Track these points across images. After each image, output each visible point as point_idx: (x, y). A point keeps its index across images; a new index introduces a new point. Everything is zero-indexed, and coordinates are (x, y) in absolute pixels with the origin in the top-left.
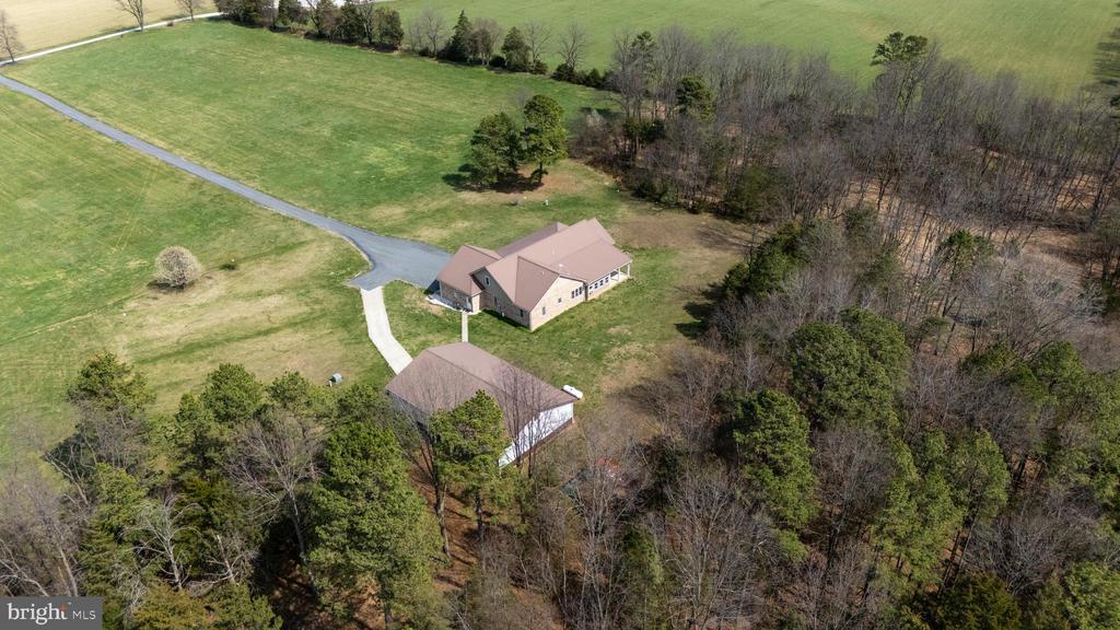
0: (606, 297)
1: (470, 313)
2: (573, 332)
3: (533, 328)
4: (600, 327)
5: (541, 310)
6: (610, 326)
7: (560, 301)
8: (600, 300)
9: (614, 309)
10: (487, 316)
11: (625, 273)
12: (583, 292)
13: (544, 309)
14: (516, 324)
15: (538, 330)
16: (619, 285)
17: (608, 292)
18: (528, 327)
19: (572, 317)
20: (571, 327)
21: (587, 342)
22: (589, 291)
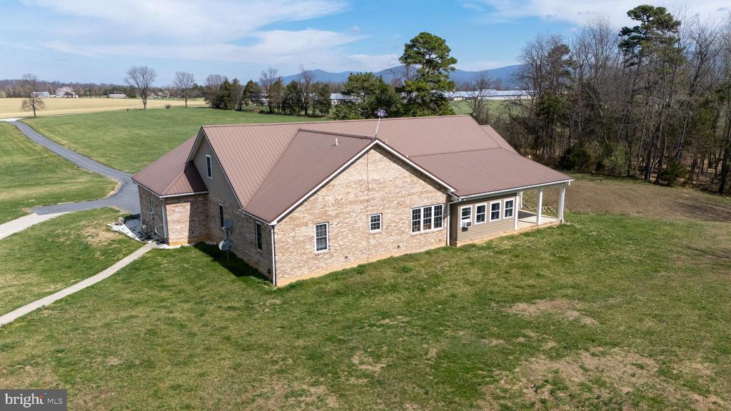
0: (507, 245)
1: (165, 246)
2: (394, 300)
3: (282, 281)
4: (483, 299)
5: (313, 232)
6: (516, 299)
7: (376, 223)
8: (488, 246)
9: (527, 267)
10: (196, 253)
11: (555, 215)
12: (446, 223)
13: (321, 229)
14: (240, 268)
15: (292, 287)
16: (539, 231)
17: (512, 237)
18: (267, 277)
19: (405, 270)
20: (394, 288)
21: (434, 327)
22: (462, 222)
